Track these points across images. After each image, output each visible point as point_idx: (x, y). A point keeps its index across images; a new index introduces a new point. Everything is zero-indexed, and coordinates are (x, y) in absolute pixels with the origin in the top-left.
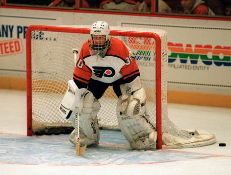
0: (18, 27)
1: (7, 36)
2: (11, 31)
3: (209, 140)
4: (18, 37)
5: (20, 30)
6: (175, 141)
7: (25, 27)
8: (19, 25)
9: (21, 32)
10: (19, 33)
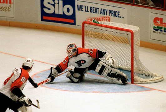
0: (109, 10)
1: (105, 14)
2: (107, 12)
3: (158, 80)
4: (109, 15)
5: (110, 12)
6: (140, 80)
7: (112, 11)
8: (110, 10)
9: (110, 13)
10: (109, 13)
